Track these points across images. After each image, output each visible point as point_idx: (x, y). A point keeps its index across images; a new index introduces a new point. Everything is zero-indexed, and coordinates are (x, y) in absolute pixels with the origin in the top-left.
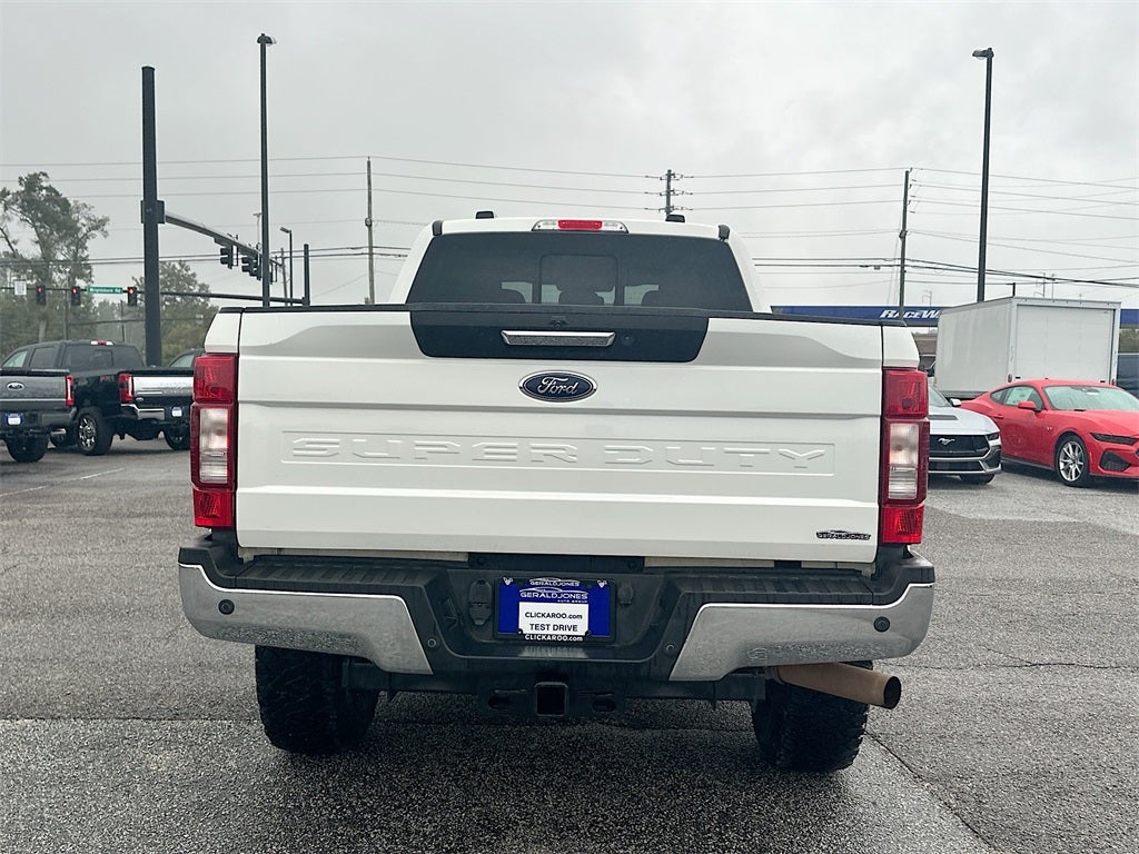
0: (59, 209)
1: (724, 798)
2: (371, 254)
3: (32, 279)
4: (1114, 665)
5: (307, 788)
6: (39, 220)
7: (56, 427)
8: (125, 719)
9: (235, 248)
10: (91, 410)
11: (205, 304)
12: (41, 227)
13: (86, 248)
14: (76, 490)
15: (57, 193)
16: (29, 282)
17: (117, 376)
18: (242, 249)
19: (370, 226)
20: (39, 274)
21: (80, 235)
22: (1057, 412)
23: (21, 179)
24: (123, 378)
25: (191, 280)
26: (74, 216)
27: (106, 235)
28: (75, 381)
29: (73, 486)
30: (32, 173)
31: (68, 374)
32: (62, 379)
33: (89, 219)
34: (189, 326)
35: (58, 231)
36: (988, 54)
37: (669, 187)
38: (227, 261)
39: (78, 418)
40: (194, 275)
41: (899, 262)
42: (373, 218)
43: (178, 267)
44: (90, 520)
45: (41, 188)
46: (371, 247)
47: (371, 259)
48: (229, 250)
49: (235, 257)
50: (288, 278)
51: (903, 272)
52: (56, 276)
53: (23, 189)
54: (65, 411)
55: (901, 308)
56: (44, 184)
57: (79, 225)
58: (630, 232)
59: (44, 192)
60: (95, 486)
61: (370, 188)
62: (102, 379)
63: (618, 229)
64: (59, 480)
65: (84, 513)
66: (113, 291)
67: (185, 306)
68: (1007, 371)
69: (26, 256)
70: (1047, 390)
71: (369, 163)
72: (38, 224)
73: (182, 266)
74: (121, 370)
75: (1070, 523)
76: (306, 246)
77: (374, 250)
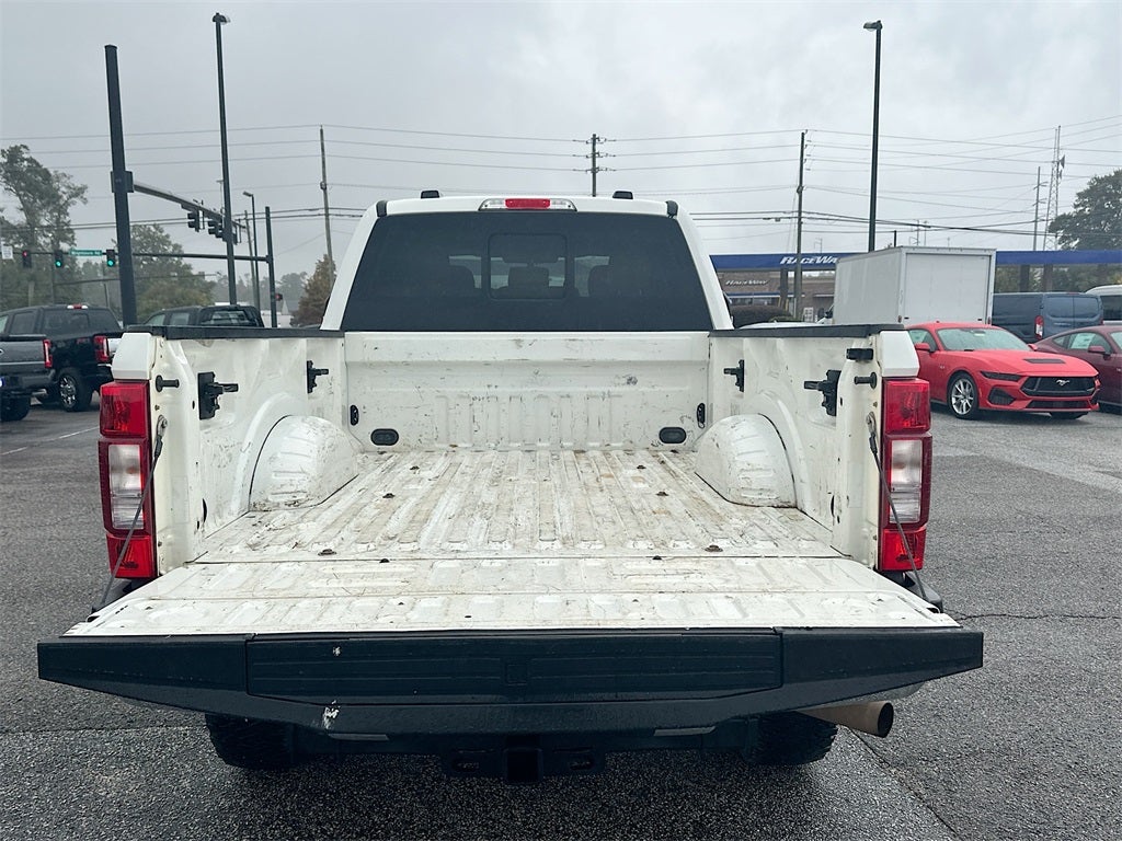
0: (40, 178)
1: (696, 803)
2: (327, 215)
3: (19, 243)
4: (1042, 614)
5: (264, 814)
6: (22, 190)
7: (36, 388)
8: (76, 730)
9: (201, 213)
10: (70, 370)
11: (179, 263)
12: (25, 195)
13: (68, 214)
14: (52, 452)
15: (38, 164)
16: (16, 246)
17: (92, 338)
18: (207, 213)
19: (325, 189)
20: (26, 239)
21: (62, 202)
22: (949, 353)
23: (3, 151)
24: (99, 340)
25: (165, 240)
26: (55, 185)
27: (85, 201)
28: (52, 344)
29: (52, 447)
30: (13, 146)
31: (45, 338)
32: (40, 343)
33: (69, 187)
34: (165, 283)
35: (41, 199)
36: (877, 26)
37: (594, 150)
38: (195, 225)
39: (58, 378)
40: (167, 236)
41: (796, 214)
42: (327, 182)
43: (152, 228)
44: (64, 485)
45: (23, 160)
46: (327, 209)
47: (327, 219)
48: (195, 215)
49: (201, 220)
50: (252, 238)
51: (800, 223)
52: (41, 240)
53: (6, 160)
54: (44, 372)
55: (799, 255)
56: (25, 156)
57: (60, 193)
58: (579, 210)
59: (25, 163)
60: (73, 447)
61: (323, 154)
62: (79, 341)
63: (567, 207)
64: (38, 440)
65: (59, 477)
66: (93, 253)
67: (161, 265)
68: (897, 312)
69: (12, 222)
70: (940, 332)
71: (322, 131)
72: (22, 193)
73: (157, 229)
74: (96, 332)
75: (969, 457)
76: (267, 209)
77: (330, 211)
